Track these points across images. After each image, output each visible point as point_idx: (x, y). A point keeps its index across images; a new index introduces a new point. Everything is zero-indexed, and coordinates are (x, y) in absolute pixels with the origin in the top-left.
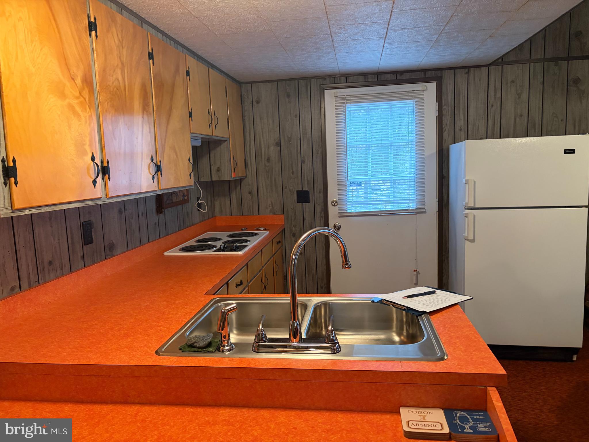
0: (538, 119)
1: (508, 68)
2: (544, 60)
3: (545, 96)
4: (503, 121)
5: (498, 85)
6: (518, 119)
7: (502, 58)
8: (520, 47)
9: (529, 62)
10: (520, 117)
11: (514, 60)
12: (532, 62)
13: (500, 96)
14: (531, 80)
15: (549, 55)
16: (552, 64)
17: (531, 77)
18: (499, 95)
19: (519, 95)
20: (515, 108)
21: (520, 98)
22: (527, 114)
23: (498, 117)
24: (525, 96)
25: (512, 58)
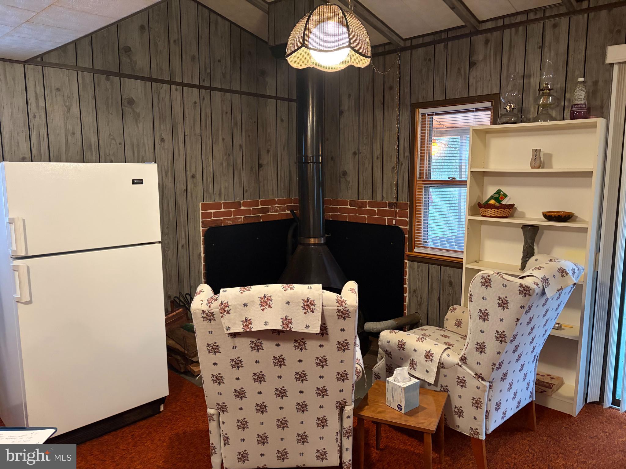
0: (93, 139)
1: (50, 71)
2: (93, 71)
3: (99, 113)
4: (51, 138)
5: (40, 91)
6: (69, 137)
7: (41, 56)
8: (63, 48)
9: (77, 70)
10: (73, 135)
11: (57, 62)
12: (80, 70)
13: (44, 105)
14: (81, 92)
15: (98, 66)
16: (103, 77)
17: (81, 88)
18: (42, 104)
19: (69, 108)
20: (65, 123)
21: (69, 111)
22: (80, 133)
23: (43, 131)
24: (75, 110)
25: (54, 60)
